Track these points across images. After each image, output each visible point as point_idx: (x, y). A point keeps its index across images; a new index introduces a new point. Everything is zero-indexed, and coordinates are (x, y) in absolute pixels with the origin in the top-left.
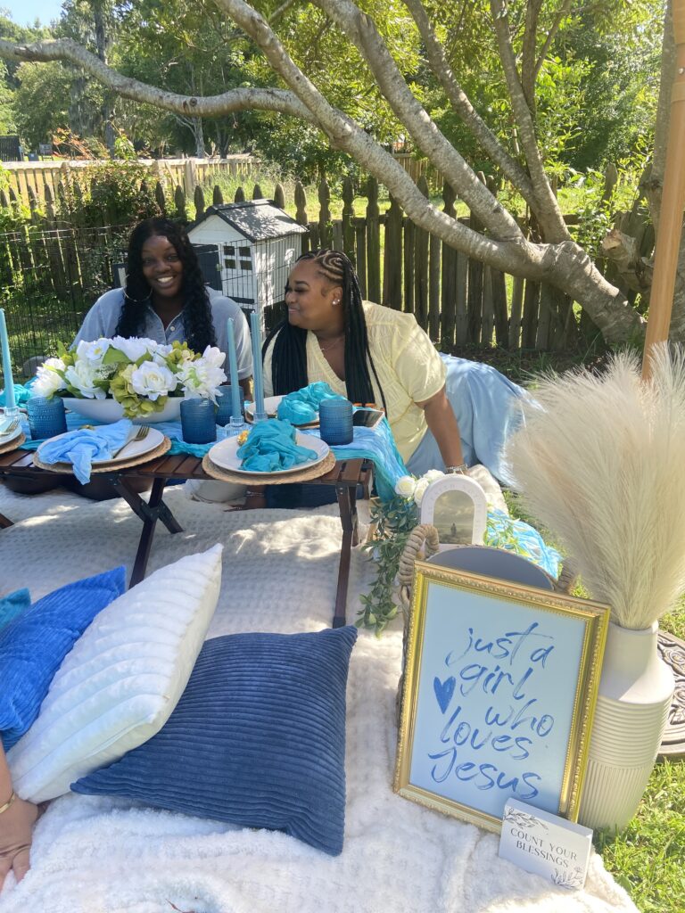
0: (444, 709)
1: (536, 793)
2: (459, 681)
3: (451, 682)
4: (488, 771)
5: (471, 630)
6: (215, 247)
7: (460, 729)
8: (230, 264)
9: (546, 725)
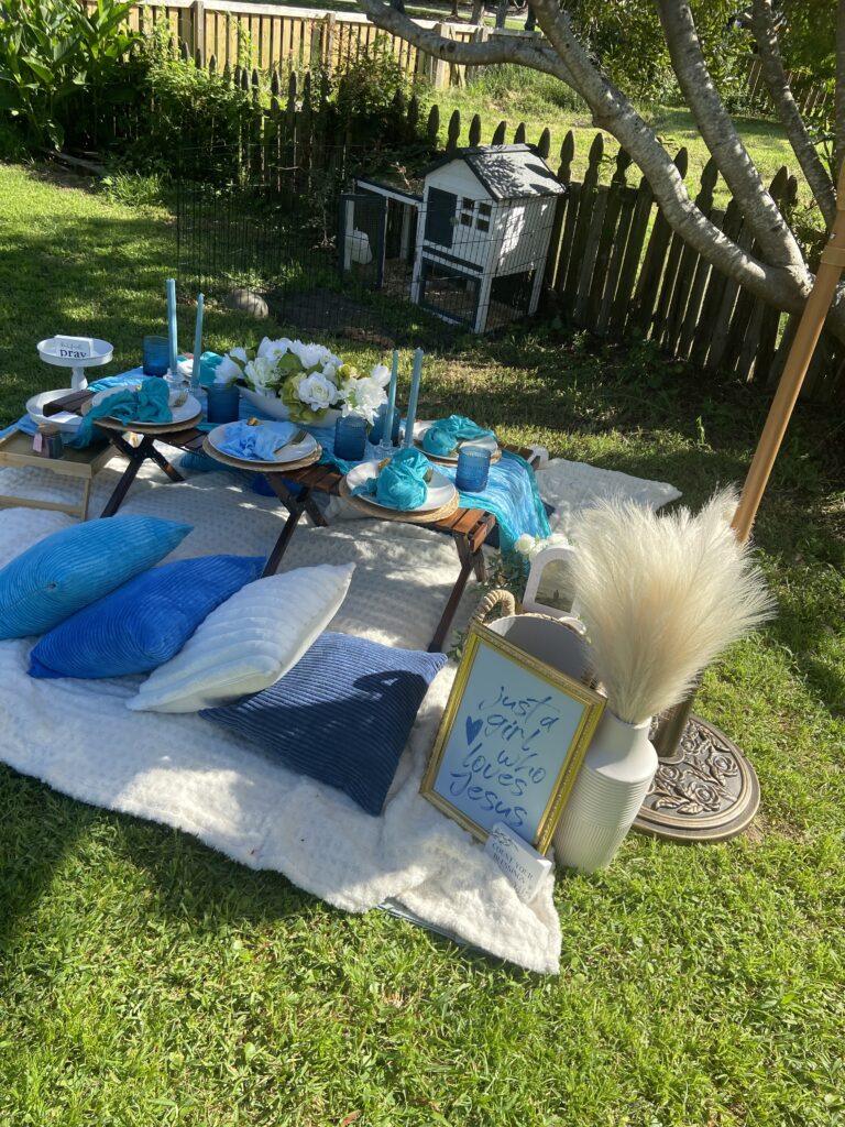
0: (470, 740)
1: (521, 823)
2: (485, 724)
3: (479, 723)
4: (491, 797)
5: (503, 688)
6: (455, 197)
7: (478, 760)
8: (466, 220)
9: (540, 776)
